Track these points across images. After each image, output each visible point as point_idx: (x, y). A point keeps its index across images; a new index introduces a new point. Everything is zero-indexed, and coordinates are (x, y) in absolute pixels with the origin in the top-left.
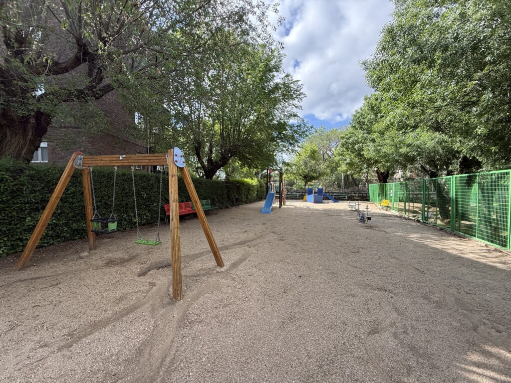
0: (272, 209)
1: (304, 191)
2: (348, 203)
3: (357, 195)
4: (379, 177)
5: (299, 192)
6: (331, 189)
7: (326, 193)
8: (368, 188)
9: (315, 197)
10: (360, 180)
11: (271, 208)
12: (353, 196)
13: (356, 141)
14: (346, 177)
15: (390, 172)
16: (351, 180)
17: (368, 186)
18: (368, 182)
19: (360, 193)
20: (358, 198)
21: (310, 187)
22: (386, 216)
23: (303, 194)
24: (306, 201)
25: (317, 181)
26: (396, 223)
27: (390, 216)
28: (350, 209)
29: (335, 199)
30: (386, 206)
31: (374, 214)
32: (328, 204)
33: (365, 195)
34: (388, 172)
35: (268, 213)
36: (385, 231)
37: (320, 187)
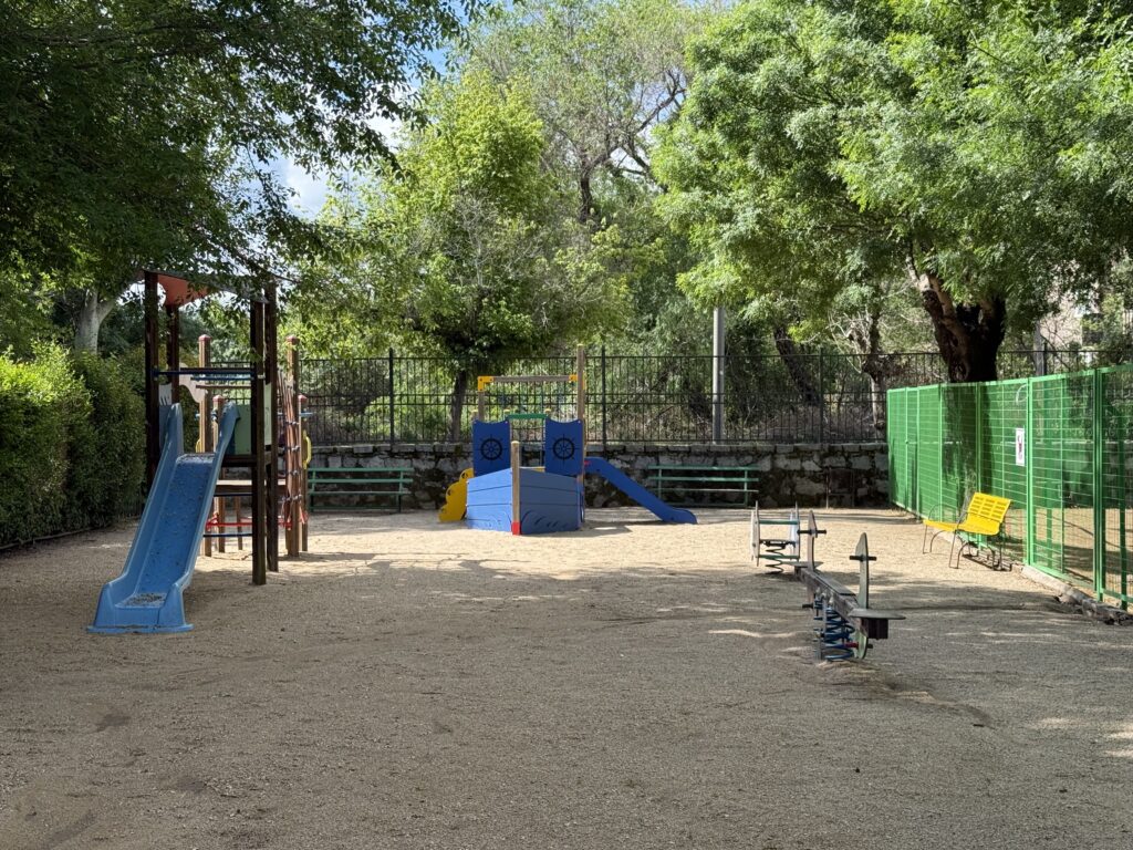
0: (189, 596)
1: (449, 446)
2: (749, 526)
3: (811, 466)
4: (943, 336)
5: (415, 455)
6: (644, 426)
7: (608, 453)
8: (883, 416)
9: (525, 486)
10: (831, 362)
11: (182, 584)
12: (788, 473)
13: (794, 83)
14: (742, 342)
15: (1012, 306)
16: (773, 359)
17: (883, 403)
18: (878, 375)
19: (832, 452)
20: (818, 488)
21: (496, 415)
22: (988, 607)
23: (445, 465)
24: (463, 520)
25: (541, 368)
26: (1048, 650)
27: (1015, 601)
28: (764, 566)
29: (671, 498)
30: (989, 539)
31: (915, 592)
32: (621, 536)
33: (861, 463)
34: (999, 306)
35: (158, 624)
36: (975, 712)
37: (567, 413)
